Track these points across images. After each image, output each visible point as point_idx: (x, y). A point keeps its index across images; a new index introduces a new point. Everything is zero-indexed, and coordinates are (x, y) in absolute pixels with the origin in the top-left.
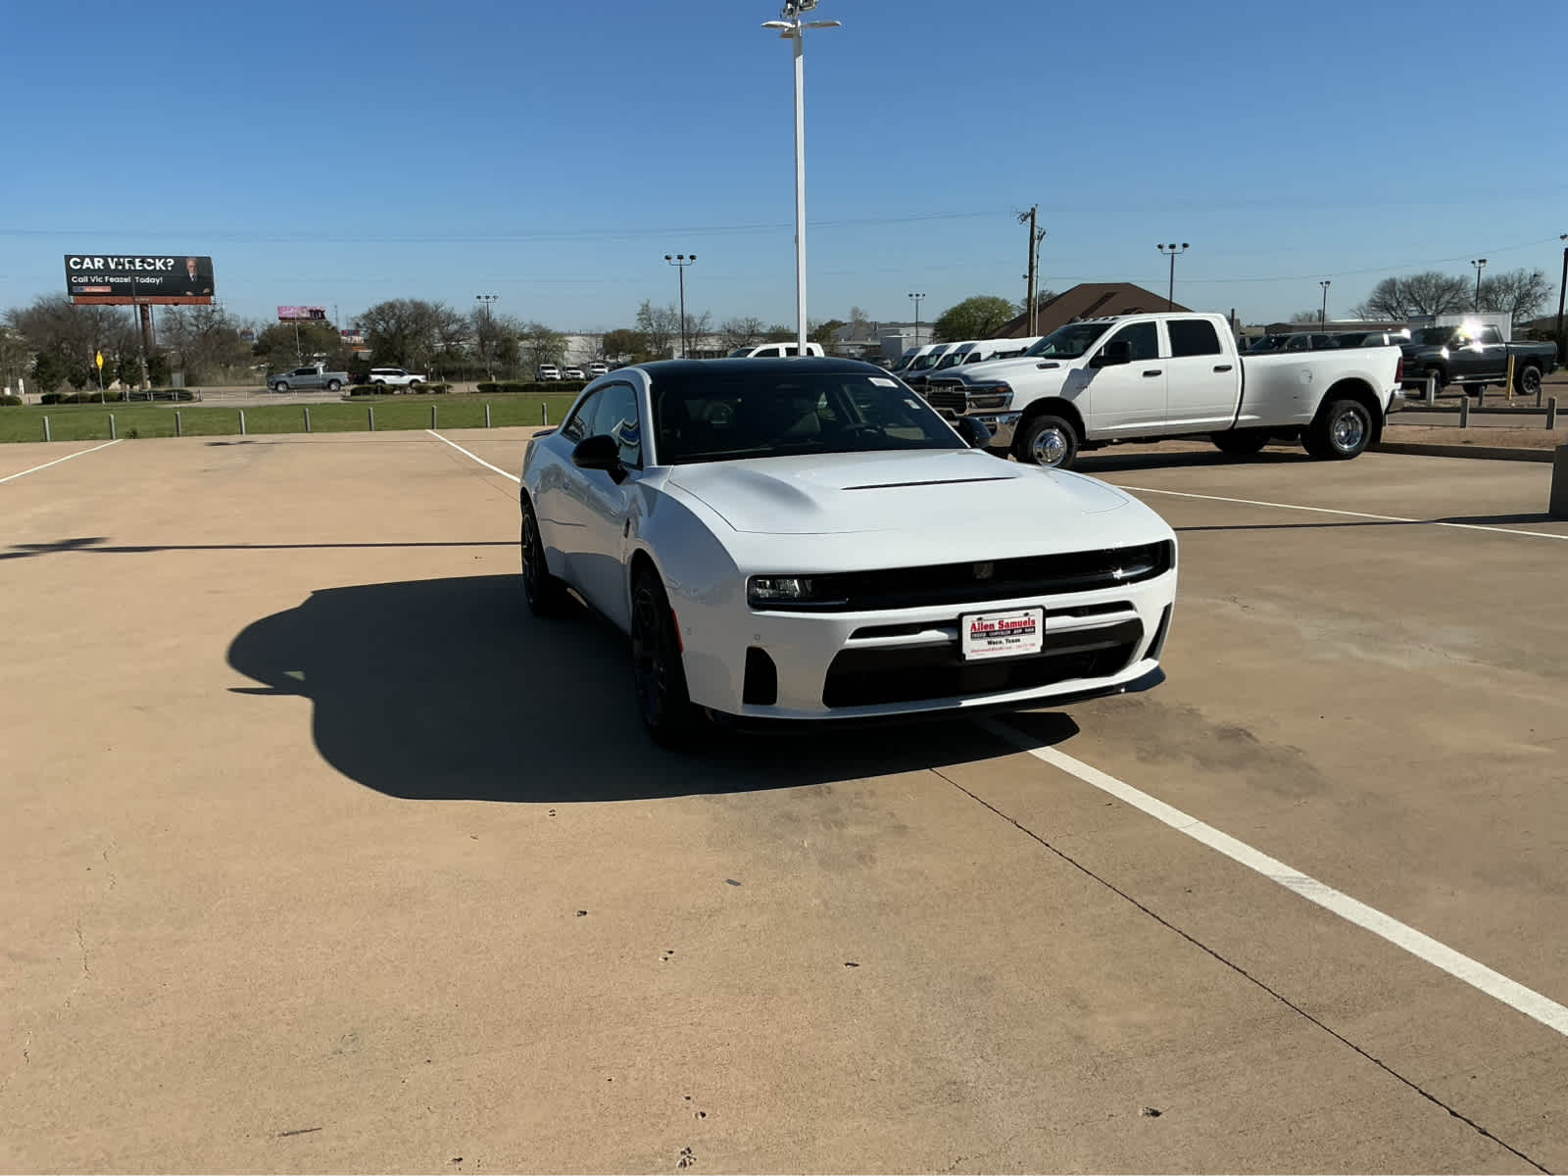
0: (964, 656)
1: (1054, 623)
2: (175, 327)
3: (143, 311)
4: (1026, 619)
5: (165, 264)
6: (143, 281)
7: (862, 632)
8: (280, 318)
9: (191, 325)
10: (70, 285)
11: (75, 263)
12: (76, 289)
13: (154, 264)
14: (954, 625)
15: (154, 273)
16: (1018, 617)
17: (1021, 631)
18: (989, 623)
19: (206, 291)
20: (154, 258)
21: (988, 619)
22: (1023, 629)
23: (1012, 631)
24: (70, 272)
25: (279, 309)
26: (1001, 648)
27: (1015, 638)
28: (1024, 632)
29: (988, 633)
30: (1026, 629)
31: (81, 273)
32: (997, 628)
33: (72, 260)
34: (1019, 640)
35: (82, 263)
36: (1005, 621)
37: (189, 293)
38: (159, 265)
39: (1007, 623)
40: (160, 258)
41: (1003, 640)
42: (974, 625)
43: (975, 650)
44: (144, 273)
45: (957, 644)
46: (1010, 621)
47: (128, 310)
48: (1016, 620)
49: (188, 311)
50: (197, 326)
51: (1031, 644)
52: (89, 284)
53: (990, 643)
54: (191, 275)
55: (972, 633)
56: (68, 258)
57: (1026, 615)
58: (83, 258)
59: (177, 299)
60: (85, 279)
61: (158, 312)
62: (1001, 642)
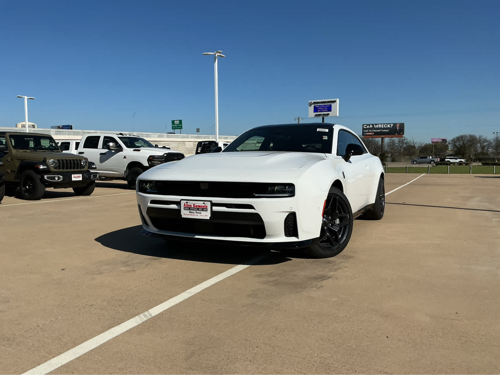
0: (181, 215)
1: (215, 209)
2: (392, 144)
3: (382, 140)
4: (204, 205)
5: (390, 126)
6: (383, 131)
7: (153, 202)
8: (432, 142)
9: (397, 143)
10: (363, 132)
11: (365, 126)
12: (365, 134)
13: (387, 126)
14: (178, 203)
15: (387, 129)
16: (201, 204)
17: (202, 209)
18: (190, 204)
19: (402, 133)
20: (387, 124)
21: (191, 203)
22: (203, 209)
23: (198, 209)
24: (363, 129)
25: (432, 139)
26: (194, 215)
27: (199, 212)
28: (203, 210)
29: (189, 208)
30: (204, 209)
31: (367, 129)
32: (192, 207)
33: (365, 125)
34: (201, 213)
35: (367, 126)
36: (196, 204)
37: (396, 134)
38: (388, 126)
39: (196, 206)
40: (389, 124)
41: (195, 212)
42: (185, 204)
43: (185, 214)
44: (384, 129)
45: (179, 211)
46: (197, 205)
47: (379, 140)
48: (200, 205)
49: (396, 139)
50: (399, 144)
51: (206, 215)
52: (368, 132)
53: (190, 212)
54: (397, 129)
55: (184, 207)
56: (363, 125)
57: (204, 203)
58: (367, 125)
59: (392, 136)
60: (366, 131)
61: (387, 140)
62: (194, 213)
